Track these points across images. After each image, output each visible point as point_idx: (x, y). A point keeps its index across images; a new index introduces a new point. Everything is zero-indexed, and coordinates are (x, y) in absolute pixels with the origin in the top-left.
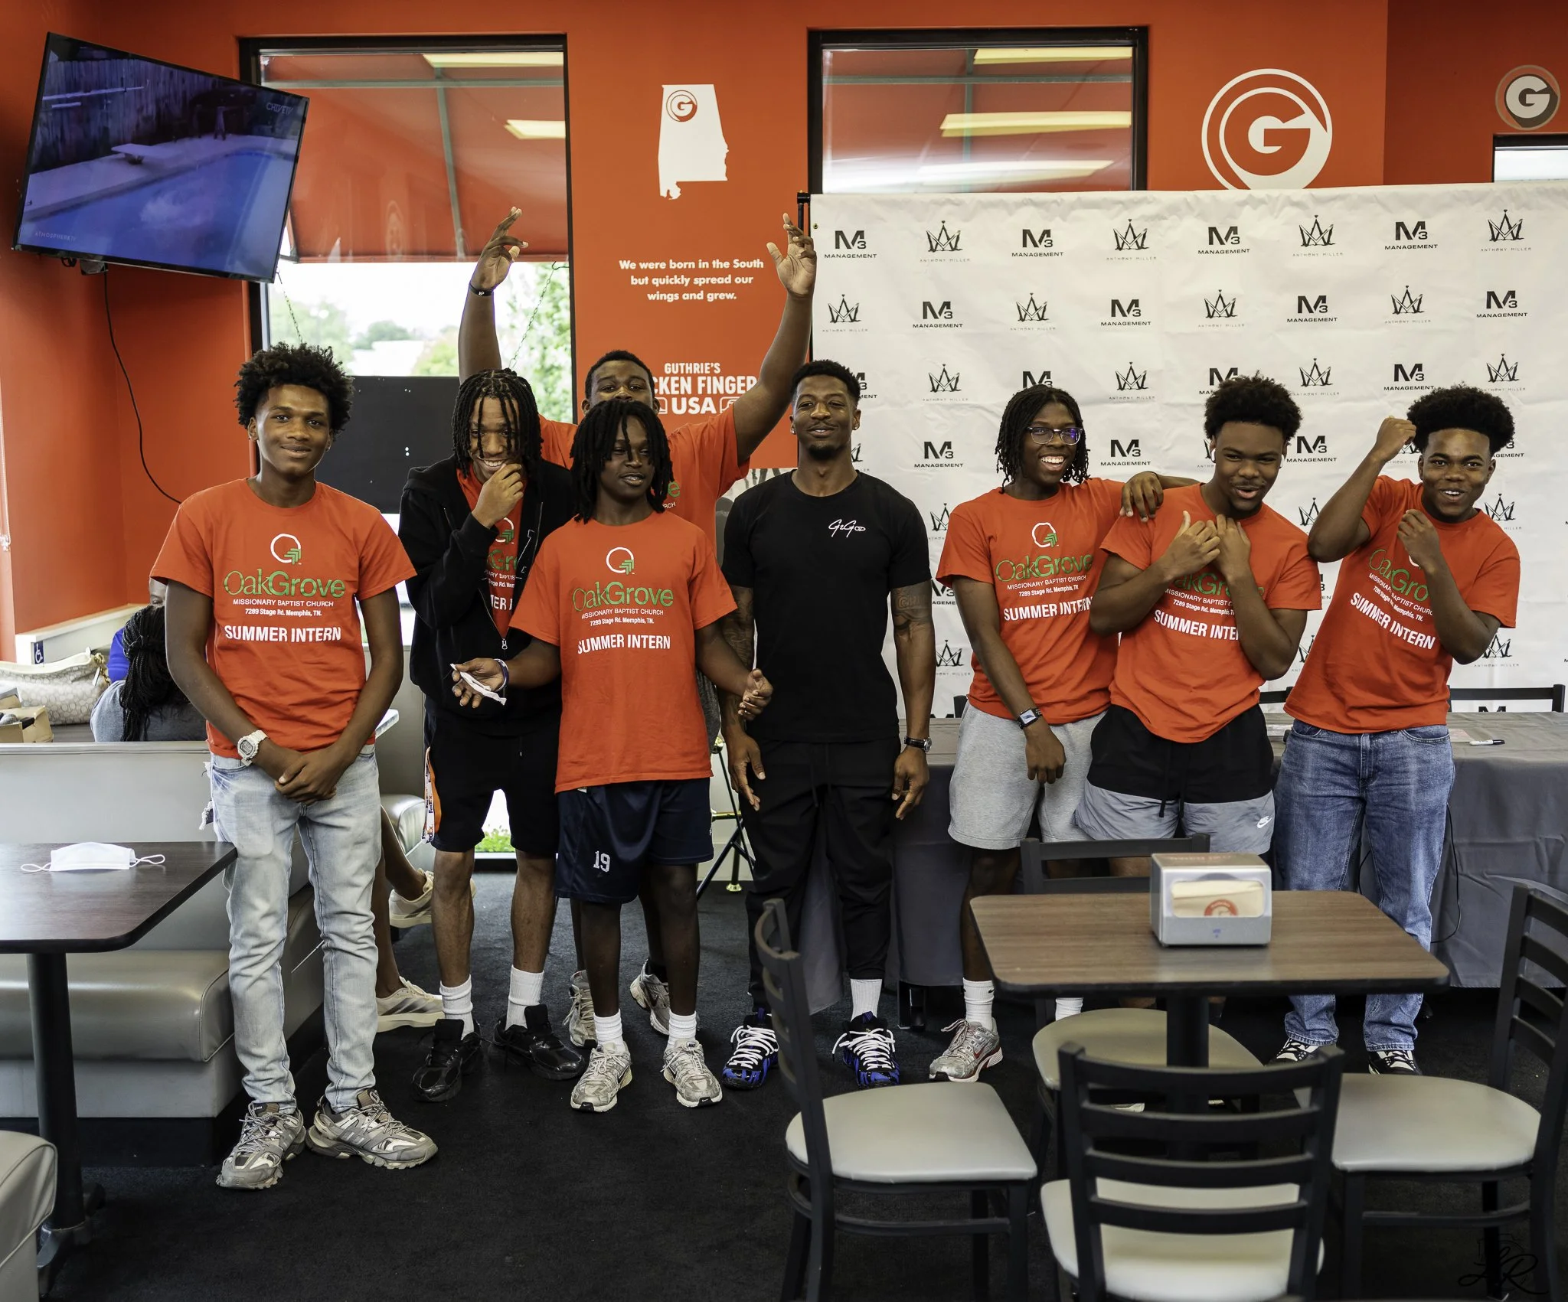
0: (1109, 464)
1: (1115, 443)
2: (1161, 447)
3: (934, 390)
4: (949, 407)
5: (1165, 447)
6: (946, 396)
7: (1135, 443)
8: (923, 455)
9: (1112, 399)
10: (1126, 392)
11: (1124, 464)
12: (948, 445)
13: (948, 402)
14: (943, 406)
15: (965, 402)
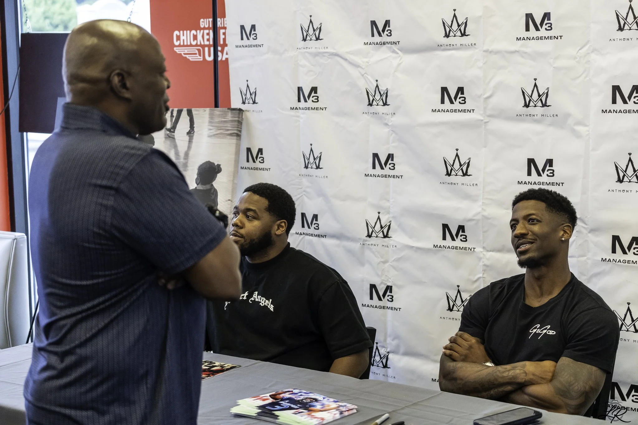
0: (439, 111)
1: (444, 90)
2: (482, 95)
3: (304, 40)
4: (316, 55)
5: (487, 95)
6: (312, 44)
7: (461, 90)
8: (297, 98)
9: (440, 46)
10: (451, 40)
11: (452, 111)
12: (314, 90)
13: (313, 50)
14: (310, 54)
15: (326, 50)
